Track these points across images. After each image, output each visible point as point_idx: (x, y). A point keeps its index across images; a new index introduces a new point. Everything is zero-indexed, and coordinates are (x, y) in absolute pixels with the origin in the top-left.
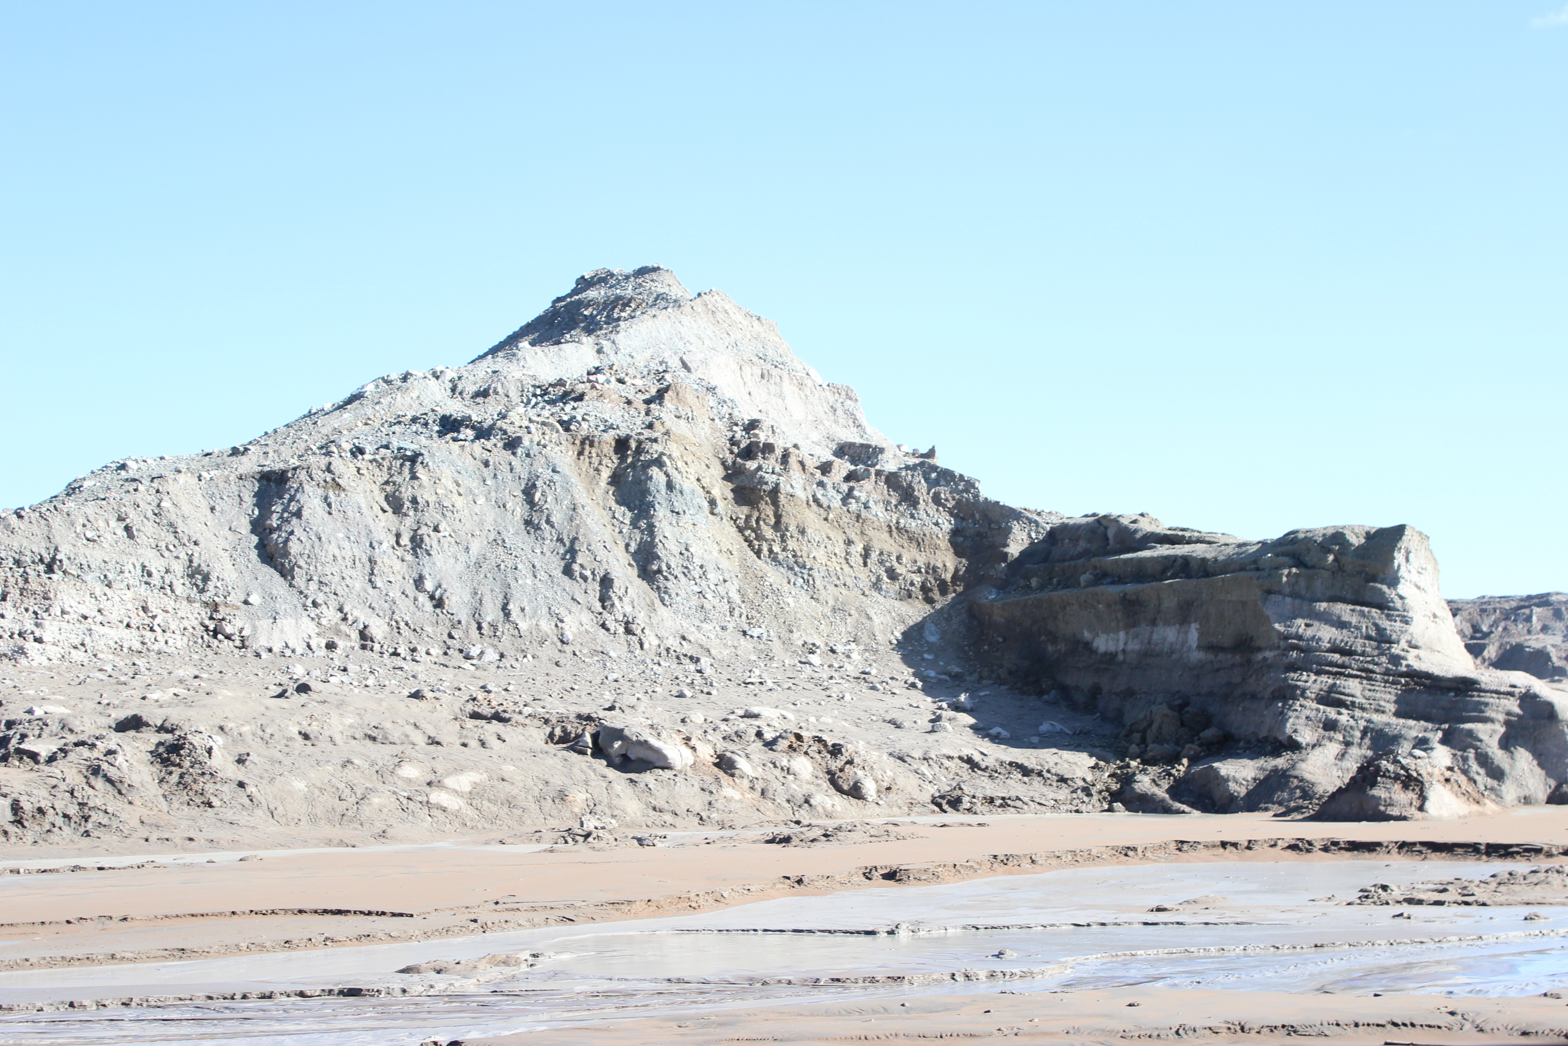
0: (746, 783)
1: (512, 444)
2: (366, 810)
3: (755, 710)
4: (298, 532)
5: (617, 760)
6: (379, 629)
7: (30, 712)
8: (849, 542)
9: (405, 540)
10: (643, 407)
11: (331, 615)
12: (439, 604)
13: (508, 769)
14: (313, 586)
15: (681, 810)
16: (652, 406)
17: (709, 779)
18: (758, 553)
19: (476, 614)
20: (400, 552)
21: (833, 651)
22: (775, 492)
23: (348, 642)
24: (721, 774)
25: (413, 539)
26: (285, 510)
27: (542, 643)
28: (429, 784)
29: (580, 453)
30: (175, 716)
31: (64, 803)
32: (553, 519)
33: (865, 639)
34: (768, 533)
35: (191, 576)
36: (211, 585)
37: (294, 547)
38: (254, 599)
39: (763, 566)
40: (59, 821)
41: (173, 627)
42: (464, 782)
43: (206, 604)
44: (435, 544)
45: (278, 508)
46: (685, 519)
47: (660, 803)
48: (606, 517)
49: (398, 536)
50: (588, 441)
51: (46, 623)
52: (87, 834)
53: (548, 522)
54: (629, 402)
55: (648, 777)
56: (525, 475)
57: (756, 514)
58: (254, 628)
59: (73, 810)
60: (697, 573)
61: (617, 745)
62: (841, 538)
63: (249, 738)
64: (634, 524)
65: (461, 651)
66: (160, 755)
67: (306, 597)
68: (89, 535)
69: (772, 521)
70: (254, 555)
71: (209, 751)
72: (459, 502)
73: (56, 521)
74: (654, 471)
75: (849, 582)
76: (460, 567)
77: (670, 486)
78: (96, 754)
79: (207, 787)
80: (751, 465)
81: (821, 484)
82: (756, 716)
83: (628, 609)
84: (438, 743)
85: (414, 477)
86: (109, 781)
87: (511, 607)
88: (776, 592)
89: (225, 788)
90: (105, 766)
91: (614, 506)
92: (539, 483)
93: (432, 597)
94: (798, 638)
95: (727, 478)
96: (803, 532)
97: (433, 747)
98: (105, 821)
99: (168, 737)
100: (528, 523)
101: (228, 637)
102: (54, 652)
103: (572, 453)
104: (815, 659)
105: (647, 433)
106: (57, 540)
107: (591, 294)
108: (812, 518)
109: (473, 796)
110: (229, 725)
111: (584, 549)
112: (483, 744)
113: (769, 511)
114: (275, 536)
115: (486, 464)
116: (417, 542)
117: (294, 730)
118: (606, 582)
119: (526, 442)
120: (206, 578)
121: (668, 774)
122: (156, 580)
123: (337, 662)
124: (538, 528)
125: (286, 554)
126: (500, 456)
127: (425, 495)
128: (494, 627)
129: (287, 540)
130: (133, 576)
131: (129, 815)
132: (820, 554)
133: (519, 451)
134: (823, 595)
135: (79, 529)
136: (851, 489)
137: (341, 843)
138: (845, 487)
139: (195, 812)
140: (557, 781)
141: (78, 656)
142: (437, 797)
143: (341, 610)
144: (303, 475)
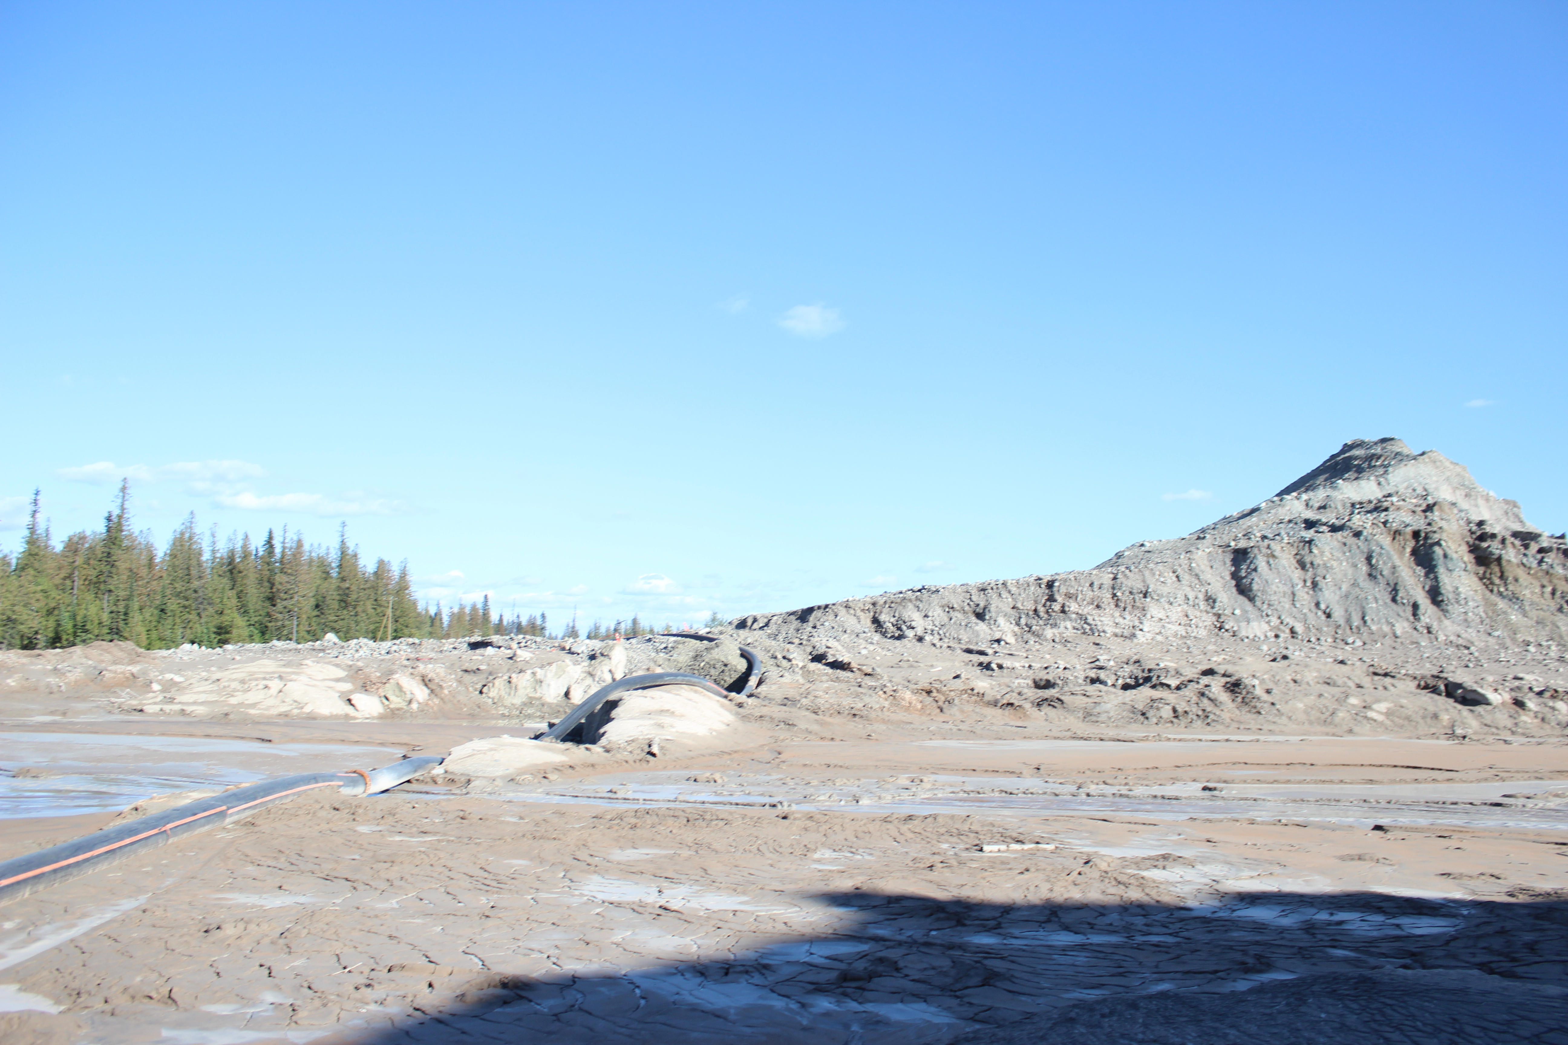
0: (1532, 714)
1: (1357, 534)
2: (1337, 720)
3: (1520, 675)
4: (1256, 579)
5: (1460, 699)
6: (1299, 628)
7: (1158, 665)
8: (1543, 586)
9: (1309, 584)
10: (1422, 514)
11: (1275, 621)
12: (1329, 616)
13: (1404, 701)
14: (1265, 606)
15: (1501, 725)
16: (1428, 514)
17: (1513, 712)
18: (1492, 591)
19: (1348, 621)
20: (1306, 590)
21: (1540, 645)
22: (1499, 559)
23: (1285, 635)
24: (1518, 709)
25: (1313, 583)
26: (1248, 568)
27: (1384, 637)
28: (1364, 707)
29: (1394, 539)
30: (1230, 669)
31: (1195, 709)
32: (1384, 573)
33: (1557, 639)
34: (1497, 581)
35: (1207, 600)
36: (1217, 604)
37: (1255, 587)
38: (1237, 612)
39: (1494, 598)
40: (1195, 717)
41: (1200, 625)
42: (1383, 707)
43: (1215, 614)
44: (1324, 586)
45: (1244, 567)
46: (1455, 574)
47: (1488, 722)
48: (1411, 573)
49: (1305, 581)
50: (1396, 533)
51: (1145, 622)
52: (1208, 724)
53: (1381, 574)
54: (1414, 512)
55: (1479, 709)
56: (1366, 550)
57: (1489, 571)
58: (1239, 627)
59: (1200, 713)
60: (1463, 602)
61: (1460, 691)
62: (1537, 584)
63: (1268, 681)
64: (1427, 575)
65: (1343, 640)
66: (1228, 688)
67: (1262, 611)
68: (1162, 579)
69: (1499, 574)
70: (1234, 590)
71: (1254, 686)
72: (1335, 564)
73: (1147, 573)
74: (1436, 549)
75: (1545, 608)
76: (1337, 598)
77: (1445, 556)
78: (1200, 686)
79: (1257, 704)
80: (1484, 545)
81: (1525, 555)
82: (1521, 679)
83: (1428, 620)
84: (1361, 687)
85: (1311, 552)
86: (1210, 699)
87: (1366, 618)
88: (1505, 613)
89: (1265, 705)
90: (1207, 692)
91: (1415, 567)
92: (1374, 554)
93: (1325, 613)
94: (1520, 637)
95: (1470, 551)
96: (1516, 580)
97: (1359, 689)
98: (1215, 718)
99: (1228, 679)
100: (1370, 575)
101: (1227, 630)
102: (1149, 636)
103: (1389, 539)
104: (1532, 649)
105: (1429, 529)
106: (1148, 582)
107: (1356, 452)
108: (1521, 573)
109: (1388, 714)
110: (1258, 675)
111: (1402, 588)
112: (1385, 688)
113: (1496, 569)
114: (1244, 581)
115: (1345, 544)
116: (1315, 585)
117: (1289, 678)
118: (1415, 606)
119: (1365, 533)
120: (1214, 601)
121: (1489, 708)
122: (1191, 603)
123: (1282, 645)
124: (1375, 578)
125: (1251, 590)
126: (1351, 540)
127: (1317, 561)
128: (1358, 628)
129: (1251, 583)
130: (1180, 599)
131: (1226, 716)
132: (1527, 592)
133: (1362, 538)
134: (1530, 614)
135: (1157, 577)
136: (1543, 558)
137: (1333, 735)
138: (1539, 556)
139: (1255, 716)
140: (1431, 708)
141: (1159, 638)
142: (1370, 714)
143: (1279, 618)
144: (1256, 551)
